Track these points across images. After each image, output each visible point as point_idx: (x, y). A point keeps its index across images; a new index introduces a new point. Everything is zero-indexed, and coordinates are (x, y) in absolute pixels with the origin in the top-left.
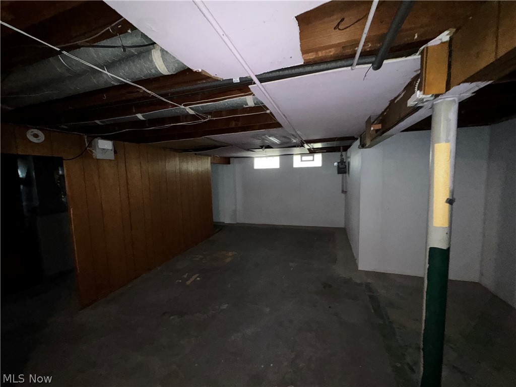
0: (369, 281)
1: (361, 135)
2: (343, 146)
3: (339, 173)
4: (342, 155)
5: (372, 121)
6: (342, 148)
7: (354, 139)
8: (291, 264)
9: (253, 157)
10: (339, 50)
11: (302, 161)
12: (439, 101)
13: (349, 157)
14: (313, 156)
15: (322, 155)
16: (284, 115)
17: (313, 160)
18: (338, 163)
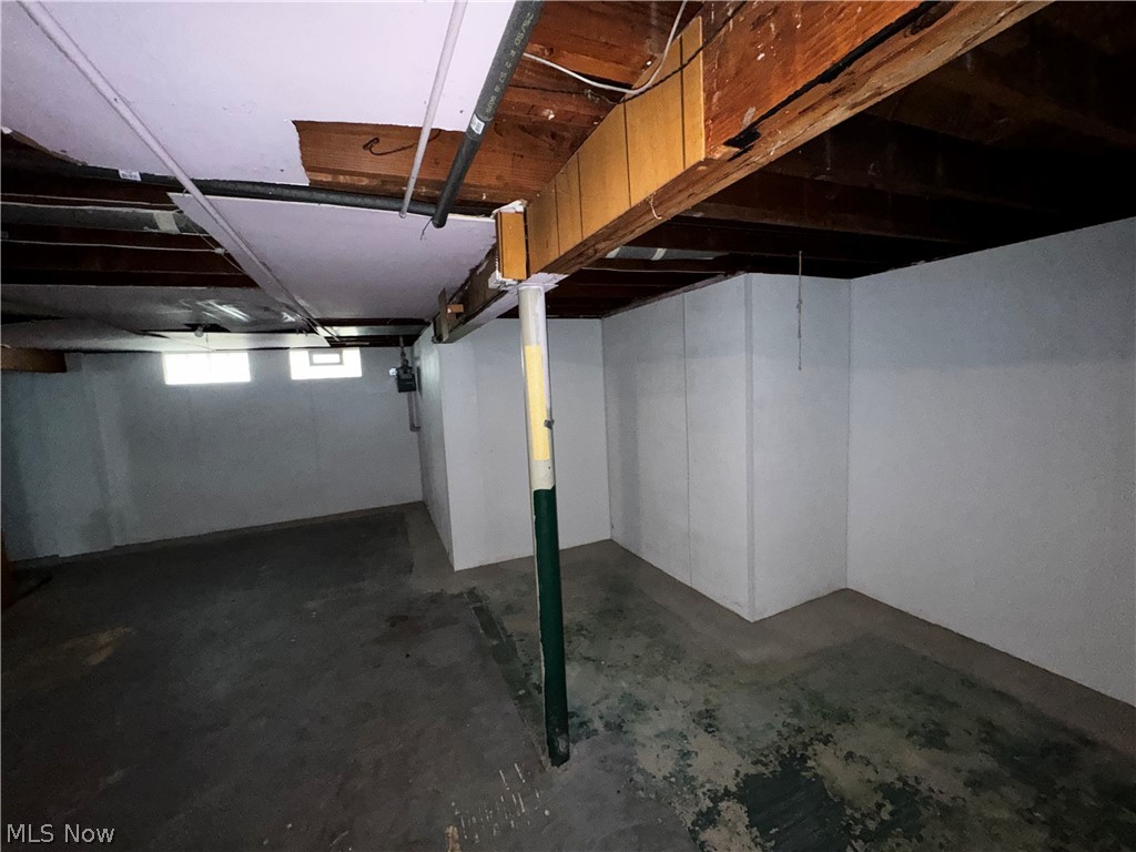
0: (474, 584)
1: (434, 318)
2: (403, 336)
3: (401, 390)
4: (403, 354)
5: (448, 297)
6: (401, 339)
7: (423, 323)
8: (311, 605)
9: (159, 353)
10: (375, 183)
11: (312, 364)
12: (523, 287)
13: (418, 358)
14: (341, 353)
15: (361, 352)
16: (264, 264)
17: (341, 363)
18: (397, 370)
